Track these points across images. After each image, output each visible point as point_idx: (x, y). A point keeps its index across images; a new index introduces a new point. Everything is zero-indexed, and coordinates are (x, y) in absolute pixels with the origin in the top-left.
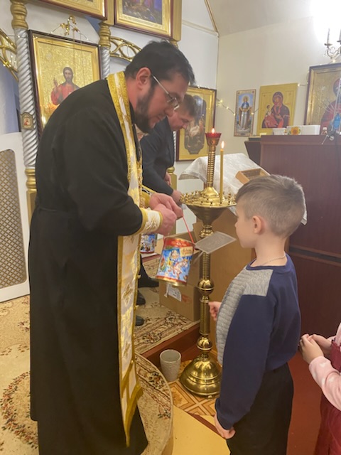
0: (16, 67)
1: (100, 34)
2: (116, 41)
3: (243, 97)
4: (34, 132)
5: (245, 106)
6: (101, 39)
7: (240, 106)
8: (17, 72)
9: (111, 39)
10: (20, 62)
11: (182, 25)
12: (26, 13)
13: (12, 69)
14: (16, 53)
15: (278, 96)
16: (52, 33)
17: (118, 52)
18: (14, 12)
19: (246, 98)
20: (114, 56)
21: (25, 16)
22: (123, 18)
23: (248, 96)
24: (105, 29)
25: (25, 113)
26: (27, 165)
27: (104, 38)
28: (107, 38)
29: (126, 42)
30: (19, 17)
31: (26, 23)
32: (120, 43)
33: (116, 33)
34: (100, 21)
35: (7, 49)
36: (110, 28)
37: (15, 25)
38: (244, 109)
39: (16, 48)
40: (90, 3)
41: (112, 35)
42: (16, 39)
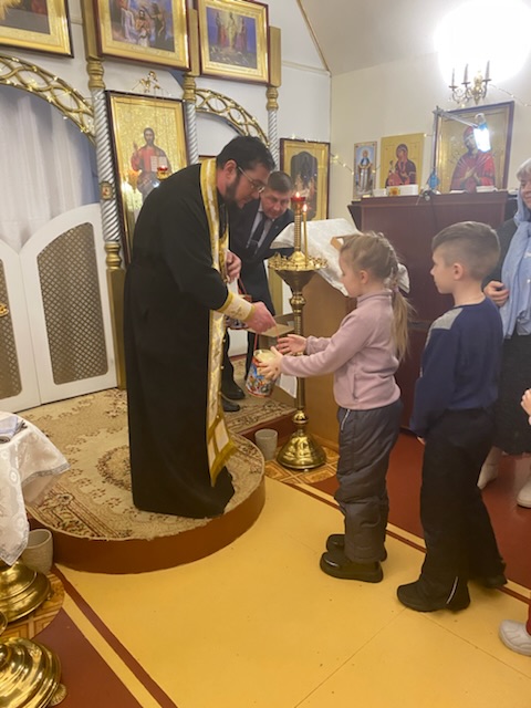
0: (93, 132)
1: (184, 87)
2: (202, 93)
3: (362, 151)
4: (114, 202)
5: (365, 163)
6: (185, 93)
7: (359, 163)
8: (94, 137)
9: (196, 91)
10: (98, 126)
11: (283, 68)
12: (103, 72)
13: (89, 134)
14: (93, 117)
15: (402, 148)
16: (131, 91)
17: (206, 106)
18: (91, 72)
19: (366, 153)
20: (200, 111)
21: (102, 75)
22: (209, 66)
23: (368, 149)
24: (189, 82)
25: (103, 182)
26: (107, 240)
27: (189, 91)
28: (192, 91)
29: (215, 94)
30: (96, 78)
31: (103, 83)
32: (207, 95)
33: (202, 84)
34: (184, 73)
35: (84, 112)
36: (196, 79)
37: (91, 86)
38: (363, 167)
39: (93, 111)
40: (171, 55)
41: (198, 87)
42: (94, 101)
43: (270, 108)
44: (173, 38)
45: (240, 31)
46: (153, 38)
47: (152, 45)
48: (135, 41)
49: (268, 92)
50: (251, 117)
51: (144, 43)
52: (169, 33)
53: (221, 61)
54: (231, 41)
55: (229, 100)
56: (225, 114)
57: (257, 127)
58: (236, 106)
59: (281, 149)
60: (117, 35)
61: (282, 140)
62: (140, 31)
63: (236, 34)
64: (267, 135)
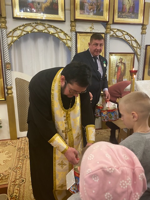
0: (70, 46)
1: (106, 28)
2: (114, 30)
6: (107, 30)
8: (70, 48)
9: (111, 30)
10: (72, 44)
12: (76, 26)
13: (69, 47)
14: (71, 41)
16: (85, 31)
17: (114, 35)
18: (71, 26)
20: (112, 37)
21: (75, 27)
22: (117, 19)
24: (108, 26)
27: (108, 30)
28: (109, 29)
29: (118, 30)
30: (73, 28)
31: (75, 29)
32: (115, 31)
33: (113, 27)
34: (106, 23)
35: (68, 40)
36: (111, 25)
37: (71, 31)
39: (71, 39)
40: (102, 17)
41: (111, 28)
42: (71, 35)
43: (142, 33)
44: (103, 11)
45: (132, 5)
46: (95, 12)
47: (94, 14)
48: (88, 13)
49: (142, 27)
50: (133, 38)
51: (92, 14)
52: (102, 9)
53: (122, 18)
54: (127, 9)
55: (125, 32)
56: (123, 37)
57: (136, 41)
58: (127, 34)
59: (146, 49)
60: (81, 12)
61: (147, 46)
62: (90, 10)
63: (130, 7)
64: (140, 44)
